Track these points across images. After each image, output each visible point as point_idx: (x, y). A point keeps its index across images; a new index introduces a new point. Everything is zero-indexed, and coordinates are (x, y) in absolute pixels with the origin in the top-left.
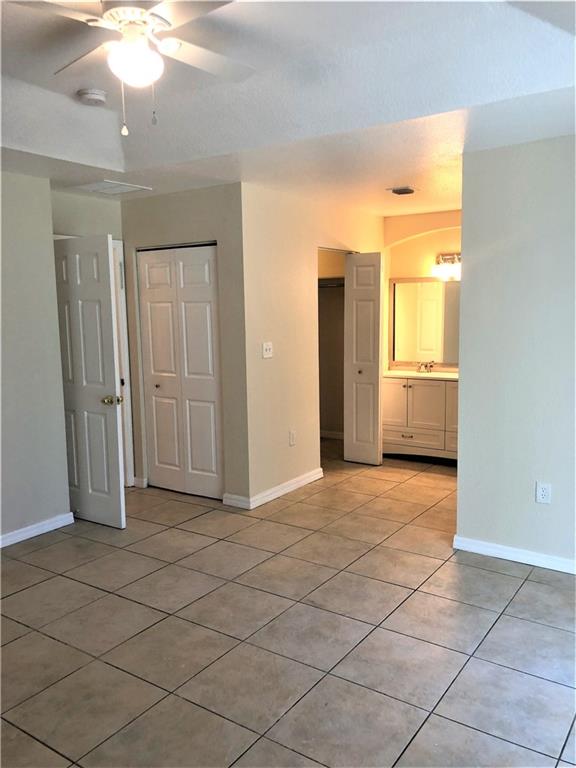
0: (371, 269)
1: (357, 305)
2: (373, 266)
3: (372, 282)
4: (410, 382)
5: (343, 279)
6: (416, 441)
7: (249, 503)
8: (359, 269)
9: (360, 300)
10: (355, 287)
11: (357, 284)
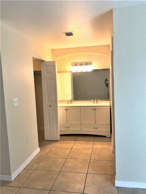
0: (52, 67)
1: (47, 81)
2: (53, 66)
3: (53, 72)
4: (67, 108)
5: (41, 71)
6: (70, 129)
7: (11, 178)
8: (47, 67)
9: (48, 79)
10: (46, 74)
11: (47, 73)
